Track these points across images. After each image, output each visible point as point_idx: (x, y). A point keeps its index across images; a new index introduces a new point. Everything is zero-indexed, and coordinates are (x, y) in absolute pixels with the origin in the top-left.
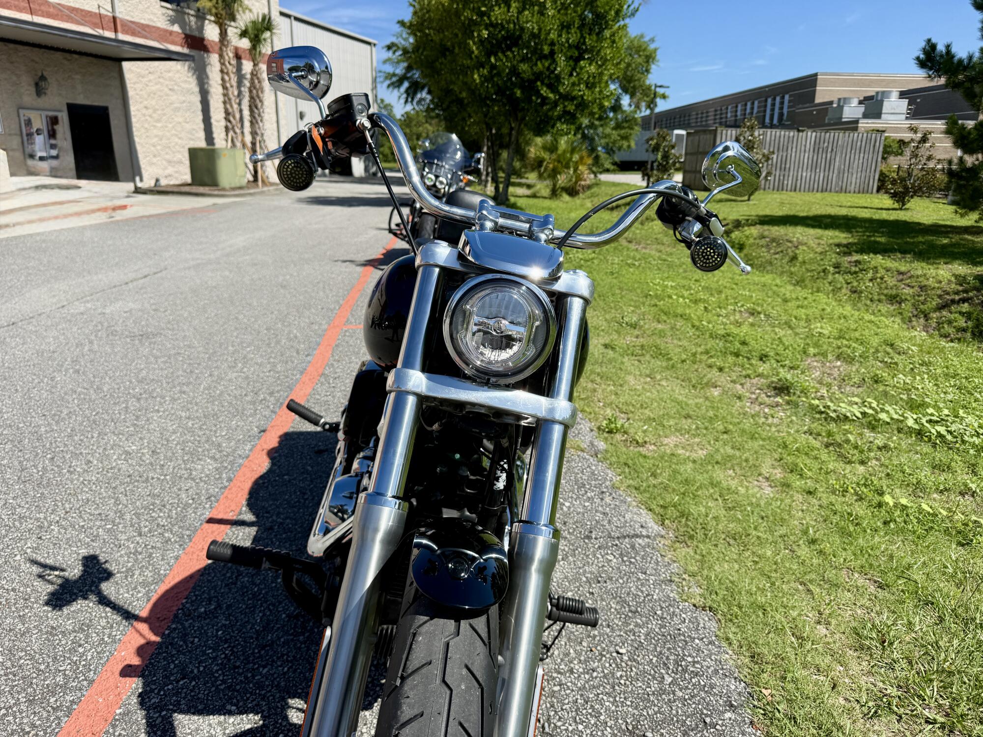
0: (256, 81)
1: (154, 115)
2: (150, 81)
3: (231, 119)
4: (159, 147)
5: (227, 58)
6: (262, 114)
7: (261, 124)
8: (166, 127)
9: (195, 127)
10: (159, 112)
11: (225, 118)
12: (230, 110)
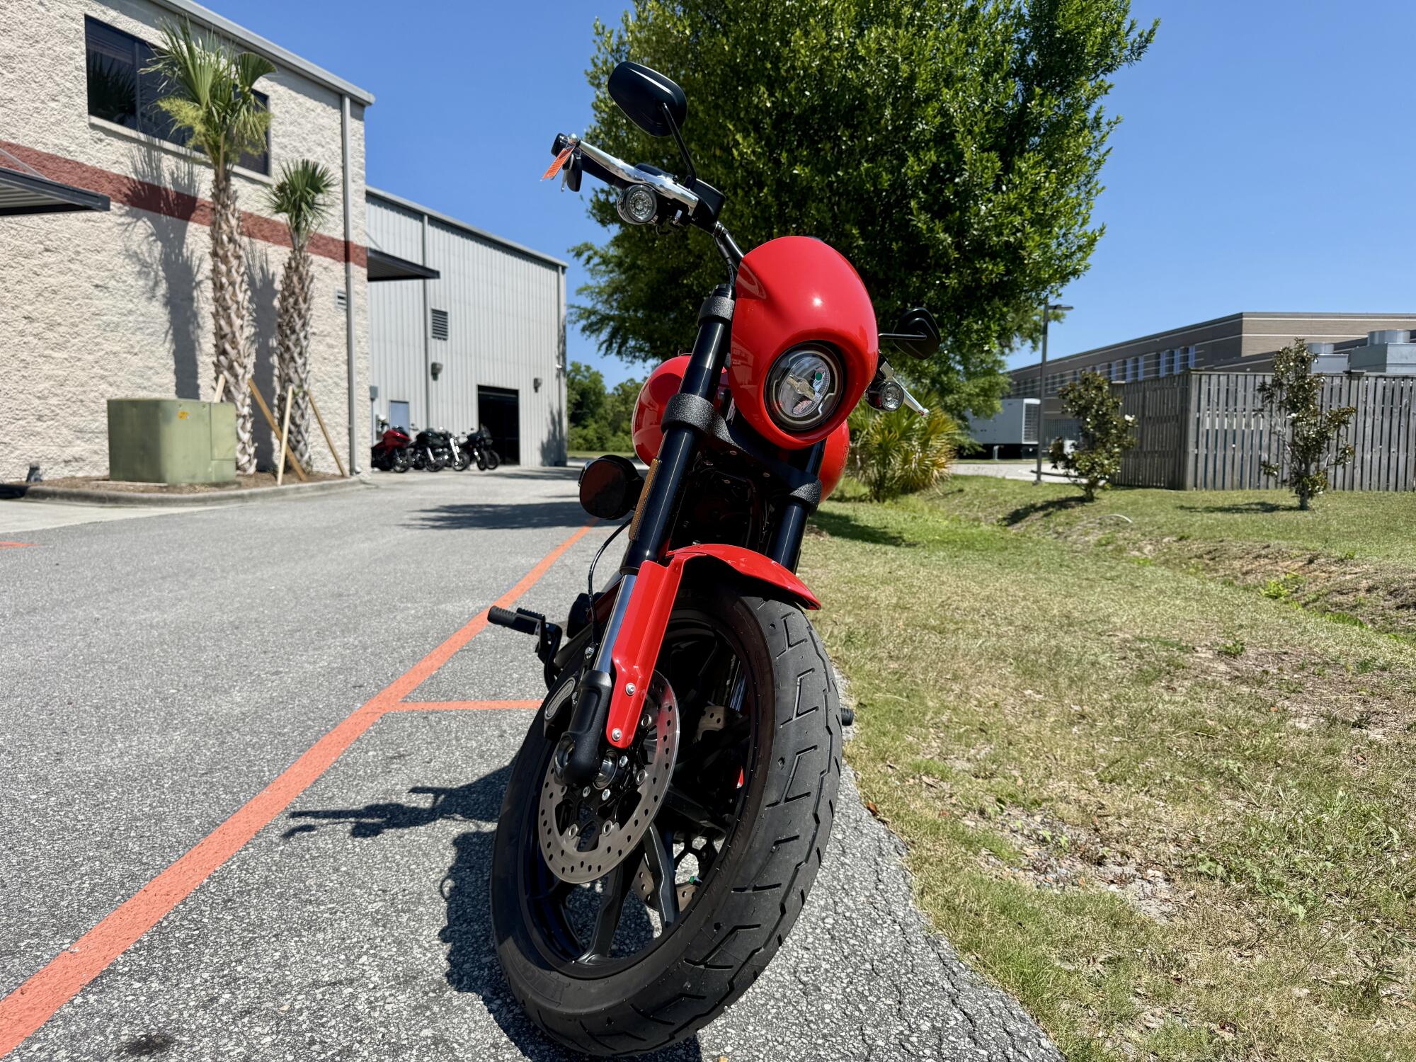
0: (295, 279)
1: (49, 335)
2: (45, 265)
3: (228, 347)
4: (54, 401)
5: (224, 227)
6: (304, 343)
7: (300, 361)
8: (79, 360)
9: (151, 365)
10: (62, 329)
11: (216, 346)
12: (226, 329)
